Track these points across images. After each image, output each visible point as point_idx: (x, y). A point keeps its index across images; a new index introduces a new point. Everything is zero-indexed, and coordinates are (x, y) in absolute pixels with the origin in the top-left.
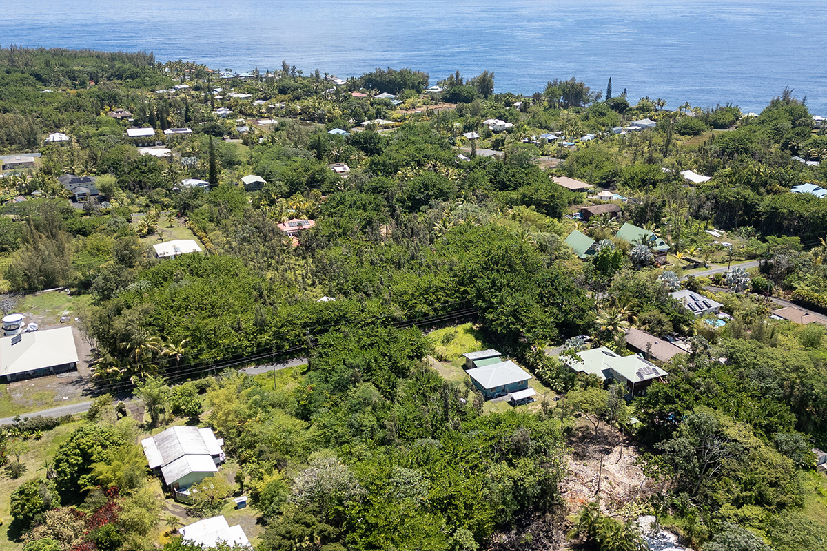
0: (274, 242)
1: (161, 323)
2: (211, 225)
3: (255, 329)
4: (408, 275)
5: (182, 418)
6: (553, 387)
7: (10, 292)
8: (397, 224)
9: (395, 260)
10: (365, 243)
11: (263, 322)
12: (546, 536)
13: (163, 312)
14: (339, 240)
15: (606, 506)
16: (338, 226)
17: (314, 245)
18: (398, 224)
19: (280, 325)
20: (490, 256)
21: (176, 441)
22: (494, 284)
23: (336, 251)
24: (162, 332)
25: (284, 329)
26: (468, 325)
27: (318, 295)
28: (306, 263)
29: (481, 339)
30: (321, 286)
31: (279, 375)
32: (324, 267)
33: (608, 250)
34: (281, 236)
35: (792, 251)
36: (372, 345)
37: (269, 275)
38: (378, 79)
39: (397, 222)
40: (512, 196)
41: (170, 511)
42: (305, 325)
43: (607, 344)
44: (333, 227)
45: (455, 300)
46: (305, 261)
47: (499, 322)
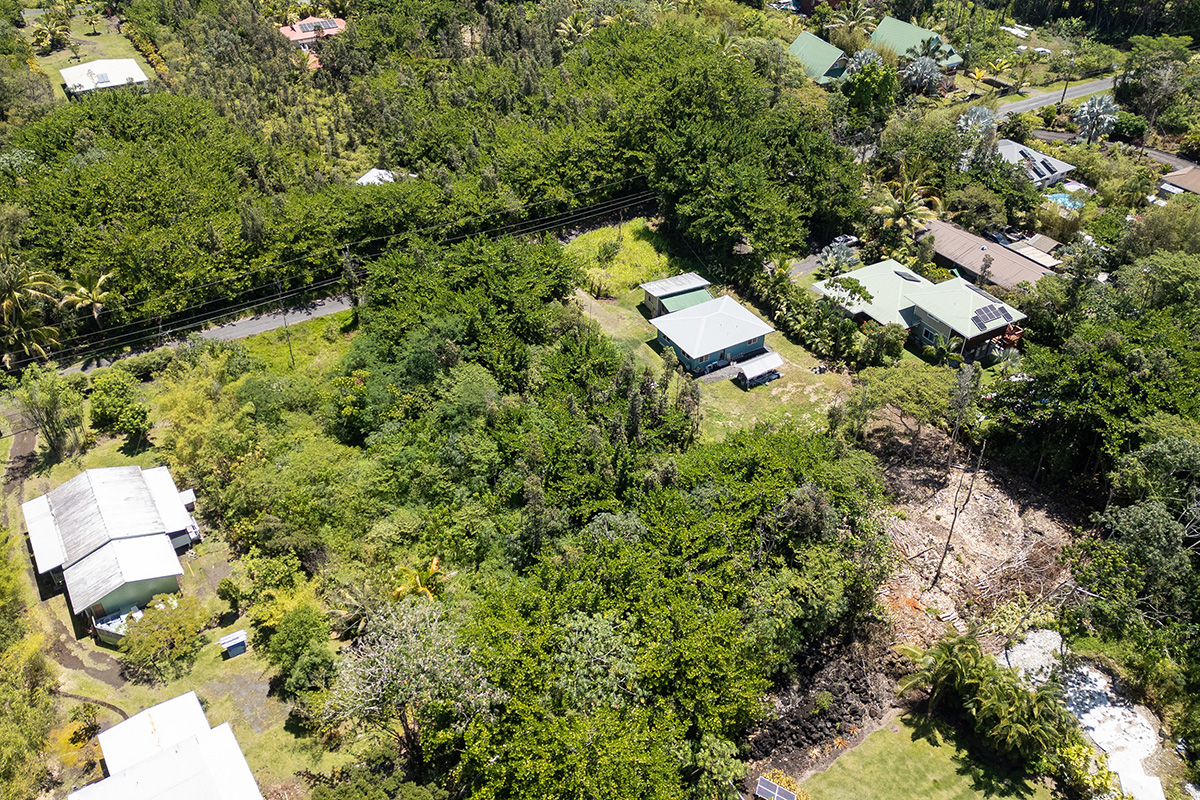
0: (275, 62)
1: (54, 241)
2: (164, 31)
3: (245, 246)
4: (523, 127)
5: (113, 437)
6: (810, 345)
8: (490, 24)
9: (495, 94)
10: (437, 61)
11: (259, 231)
12: (854, 690)
13: (56, 218)
14: (391, 58)
15: (958, 609)
16: (386, 30)
17: (347, 68)
18: (493, 24)
19: (291, 237)
20: (677, 89)
21: (92, 508)
22: (689, 145)
23: (387, 80)
24: (58, 259)
25: (302, 246)
26: (639, 223)
27: (362, 167)
28: (336, 101)
29: (667, 250)
30: (364, 148)
31: (299, 335)
32: (368, 112)
33: (873, 69)
34: (287, 50)
35: (1179, 62)
36: (472, 282)
37: (268, 127)
39: (490, 19)
41: (87, 670)
42: (341, 235)
43: (895, 254)
44: (378, 32)
45: (614, 175)
46: (332, 98)
47: (703, 220)
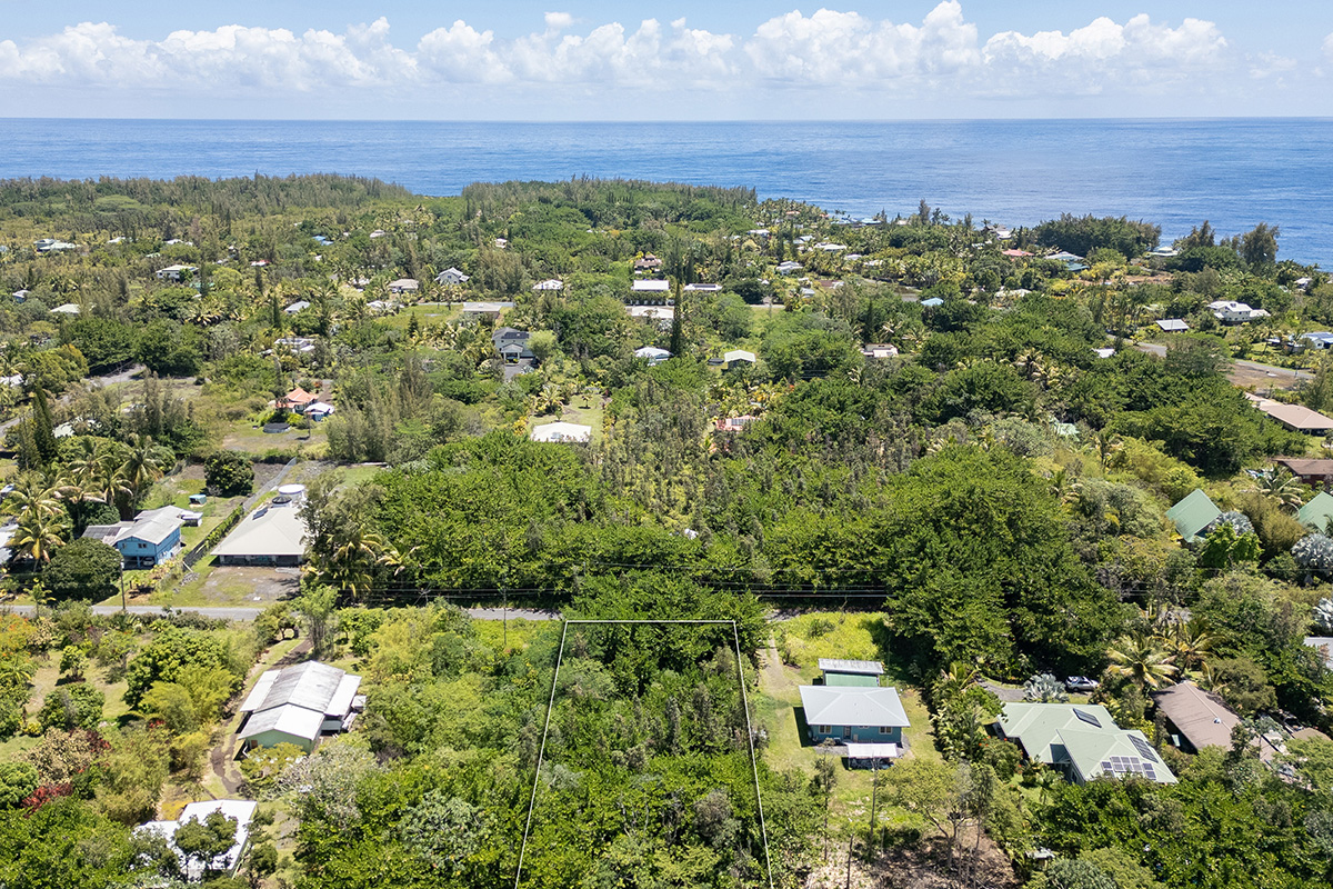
7: (326, 459)
21: (295, 683)
24: (393, 528)
33: (1225, 531)
38: (1063, 231)
40: (1133, 419)
45: (865, 567)
47: (904, 616)
